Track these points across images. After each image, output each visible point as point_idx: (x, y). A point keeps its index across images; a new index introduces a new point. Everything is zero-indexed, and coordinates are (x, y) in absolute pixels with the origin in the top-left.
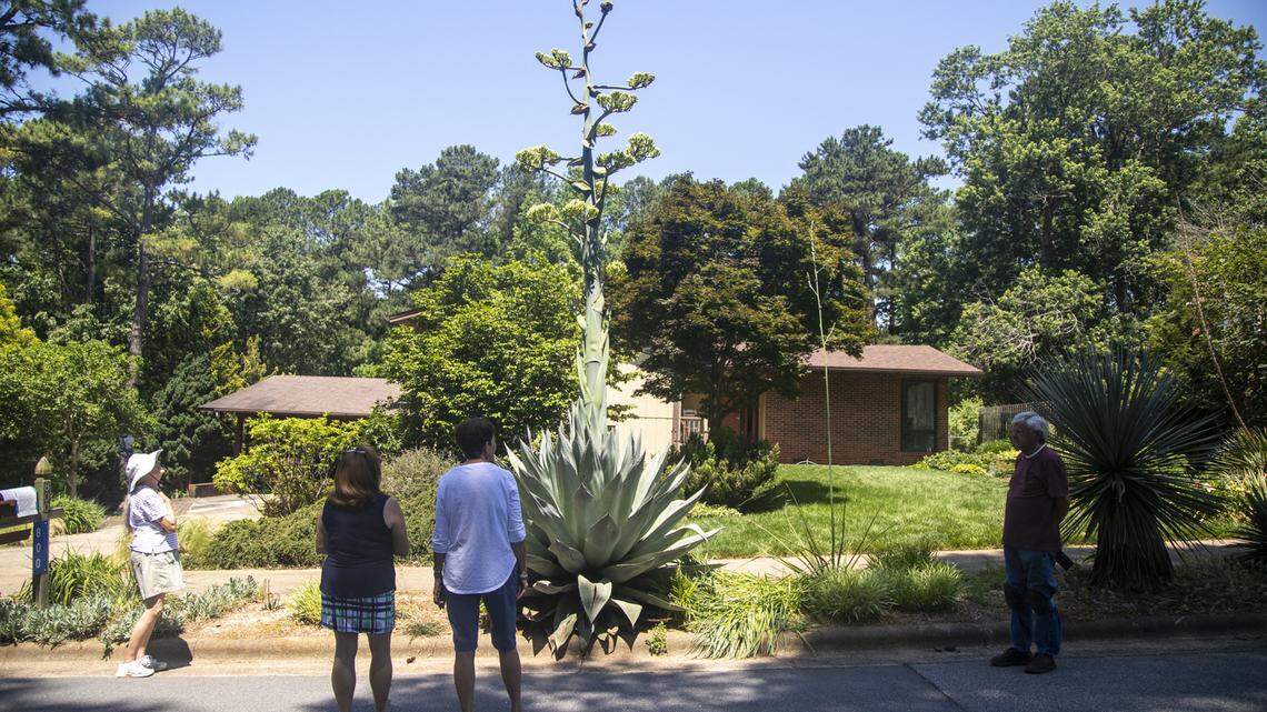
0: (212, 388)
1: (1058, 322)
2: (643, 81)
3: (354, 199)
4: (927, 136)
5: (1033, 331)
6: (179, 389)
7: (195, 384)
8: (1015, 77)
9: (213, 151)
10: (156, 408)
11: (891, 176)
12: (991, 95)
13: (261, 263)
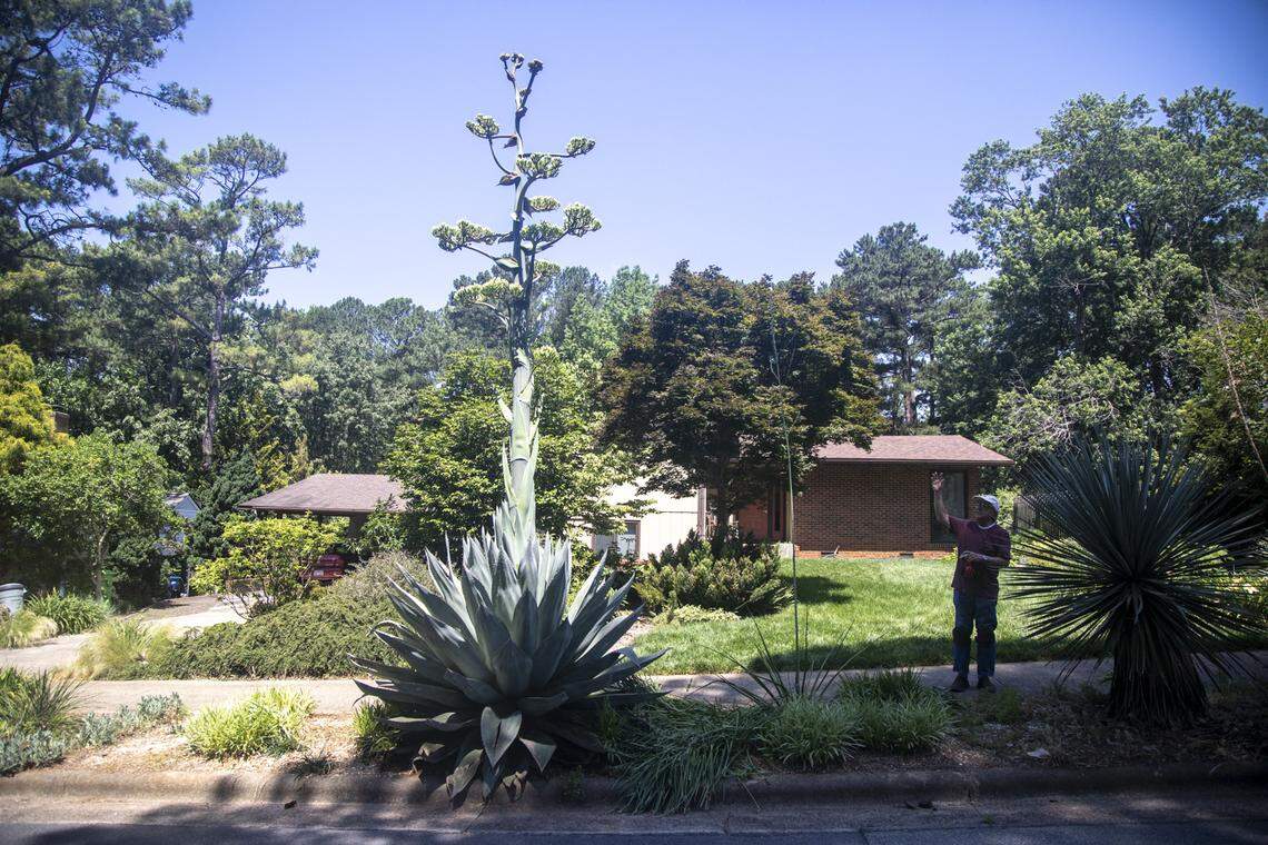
0: (256, 486)
1: (1094, 410)
2: (581, 148)
3: (417, 306)
4: (958, 228)
5: (1069, 419)
6: (225, 487)
7: (240, 483)
8: (1046, 169)
9: (278, 264)
10: (204, 506)
11: (926, 270)
12: (1021, 187)
13: (327, 368)
